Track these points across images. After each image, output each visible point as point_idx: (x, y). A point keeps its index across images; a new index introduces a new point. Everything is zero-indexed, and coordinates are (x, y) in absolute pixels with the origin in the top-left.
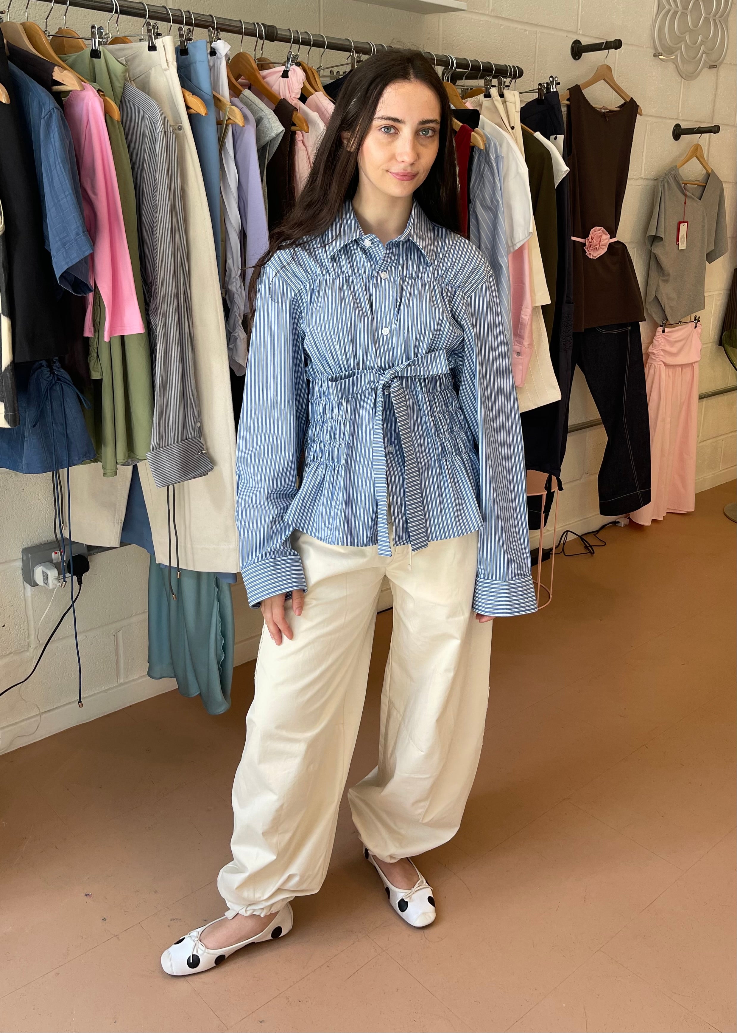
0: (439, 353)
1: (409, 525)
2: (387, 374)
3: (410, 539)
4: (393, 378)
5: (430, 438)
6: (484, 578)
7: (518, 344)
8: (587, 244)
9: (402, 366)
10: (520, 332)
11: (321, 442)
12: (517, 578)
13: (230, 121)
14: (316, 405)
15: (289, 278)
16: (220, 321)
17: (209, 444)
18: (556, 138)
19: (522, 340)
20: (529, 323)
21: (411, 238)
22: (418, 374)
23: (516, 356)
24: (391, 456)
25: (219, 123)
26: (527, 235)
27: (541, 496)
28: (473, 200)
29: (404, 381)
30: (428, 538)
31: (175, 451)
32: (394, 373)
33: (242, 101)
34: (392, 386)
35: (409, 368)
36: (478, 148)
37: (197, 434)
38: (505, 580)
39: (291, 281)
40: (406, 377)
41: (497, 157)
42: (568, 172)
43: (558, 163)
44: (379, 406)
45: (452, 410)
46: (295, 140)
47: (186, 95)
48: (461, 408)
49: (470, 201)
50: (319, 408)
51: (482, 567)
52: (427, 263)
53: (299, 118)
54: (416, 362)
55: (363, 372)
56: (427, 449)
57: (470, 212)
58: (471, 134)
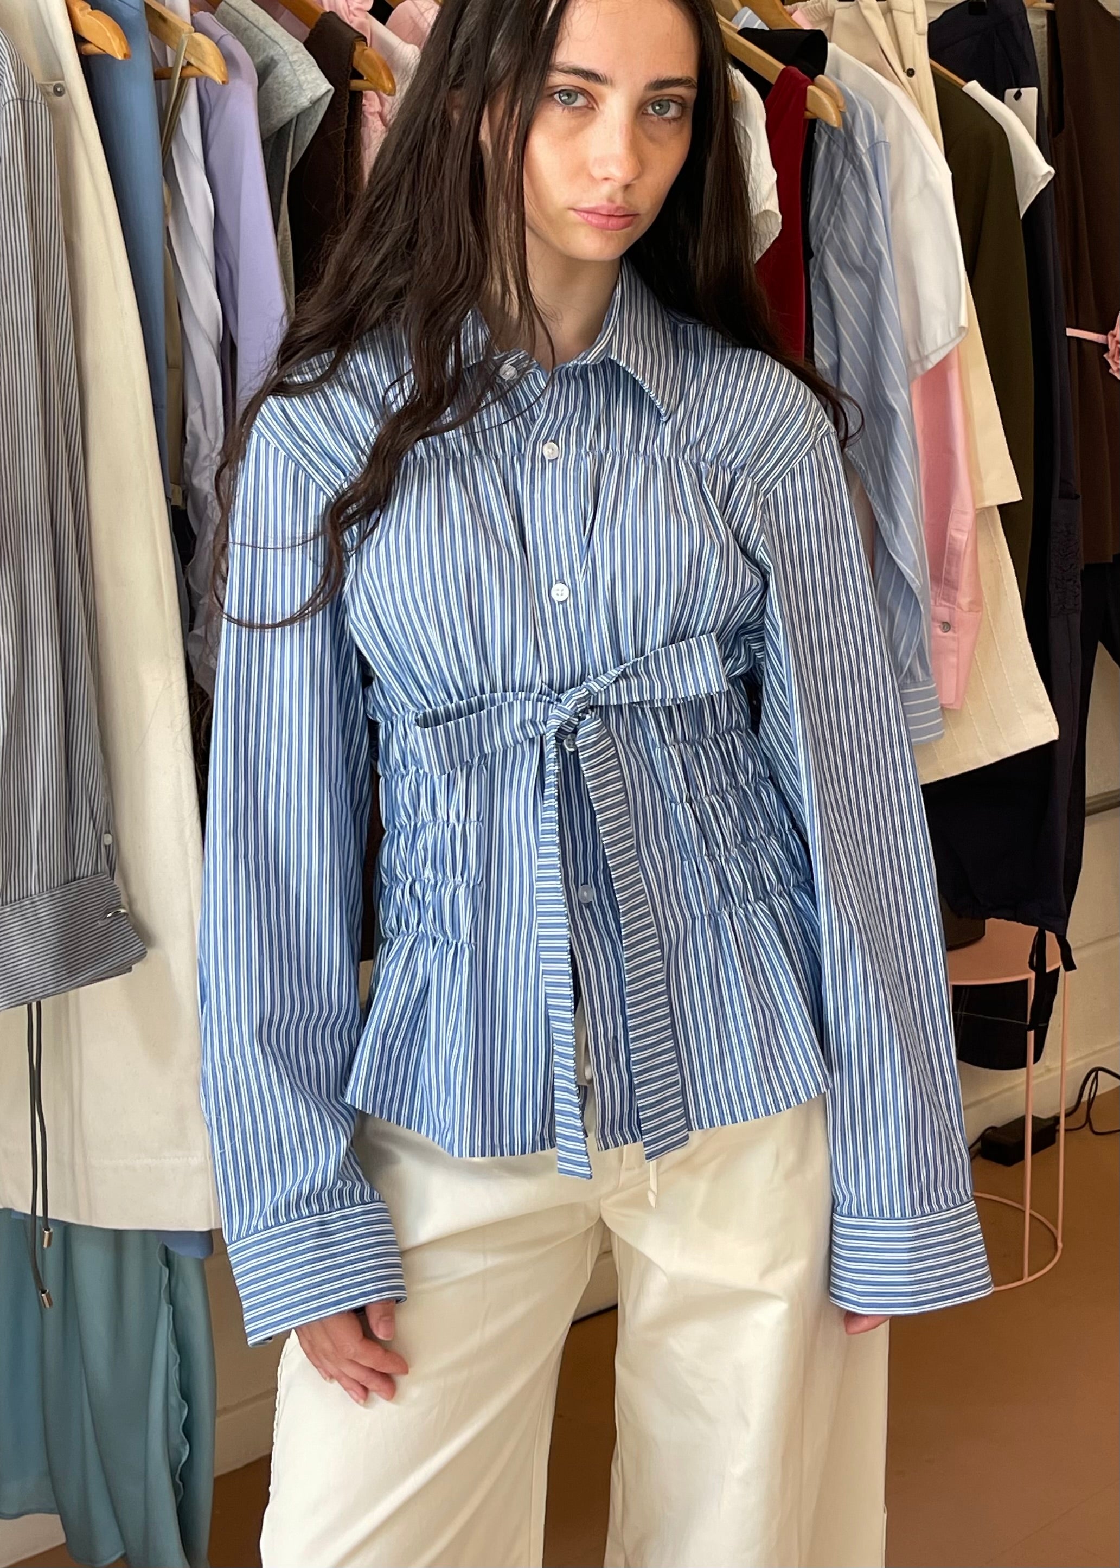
0: (699, 642)
1: (638, 1092)
2: (568, 699)
3: (640, 1128)
4: (582, 711)
5: (689, 858)
6: (850, 1215)
7: (944, 603)
8: (1112, 347)
9: (603, 679)
10: (948, 573)
11: (414, 881)
12: (936, 1208)
13: (189, 71)
14: (397, 786)
15: (310, 461)
16: (163, 574)
17: (135, 890)
18: (1018, 96)
19: (953, 591)
20: (969, 550)
21: (614, 357)
22: (647, 697)
23: (939, 631)
24: (587, 912)
25: (161, 75)
26: (953, 334)
27: (1025, 982)
28: (818, 250)
29: (613, 717)
30: (688, 1120)
31: (45, 912)
32: (586, 698)
33: (224, 21)
34: (580, 732)
35: (623, 683)
36: (827, 124)
37: (103, 865)
38: (904, 1217)
39: (318, 470)
40: (619, 707)
41: (873, 146)
42: (1050, 178)
43: (1026, 158)
44: (550, 785)
45: (747, 783)
46: (362, 112)
47: (76, 10)
48: (773, 778)
49: (809, 254)
50: (403, 794)
51: (843, 1184)
52: (659, 415)
53: (369, 60)
54: (641, 668)
55: (504, 699)
56: (681, 889)
57: (813, 280)
58: (805, 90)
